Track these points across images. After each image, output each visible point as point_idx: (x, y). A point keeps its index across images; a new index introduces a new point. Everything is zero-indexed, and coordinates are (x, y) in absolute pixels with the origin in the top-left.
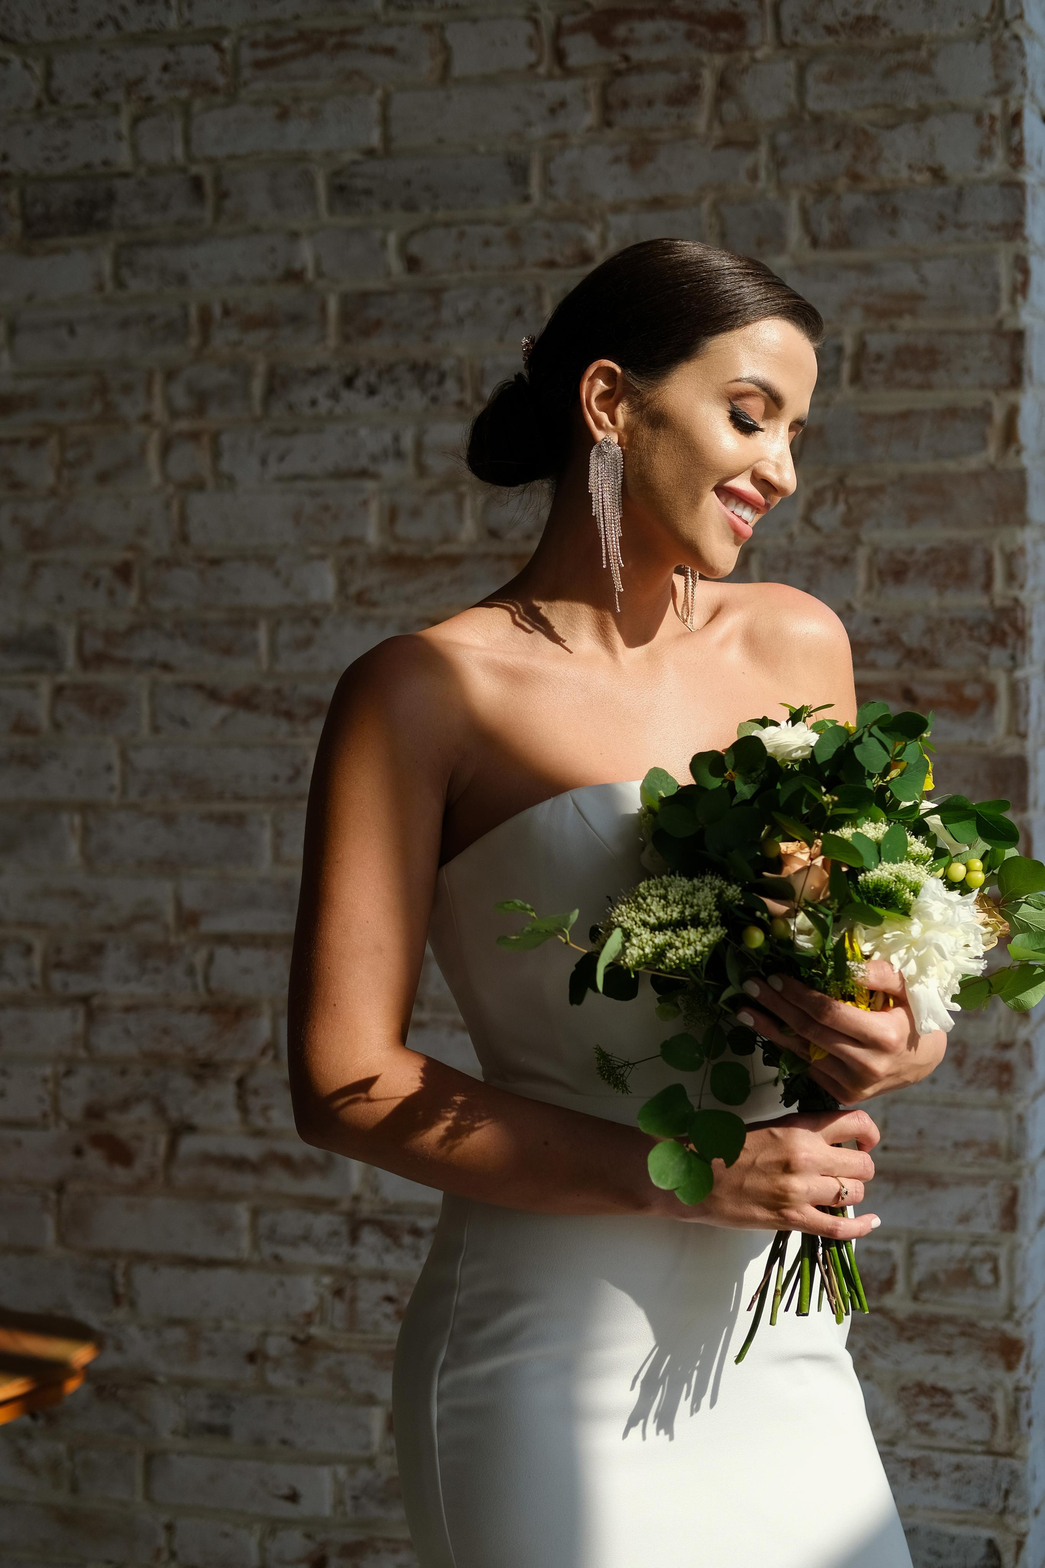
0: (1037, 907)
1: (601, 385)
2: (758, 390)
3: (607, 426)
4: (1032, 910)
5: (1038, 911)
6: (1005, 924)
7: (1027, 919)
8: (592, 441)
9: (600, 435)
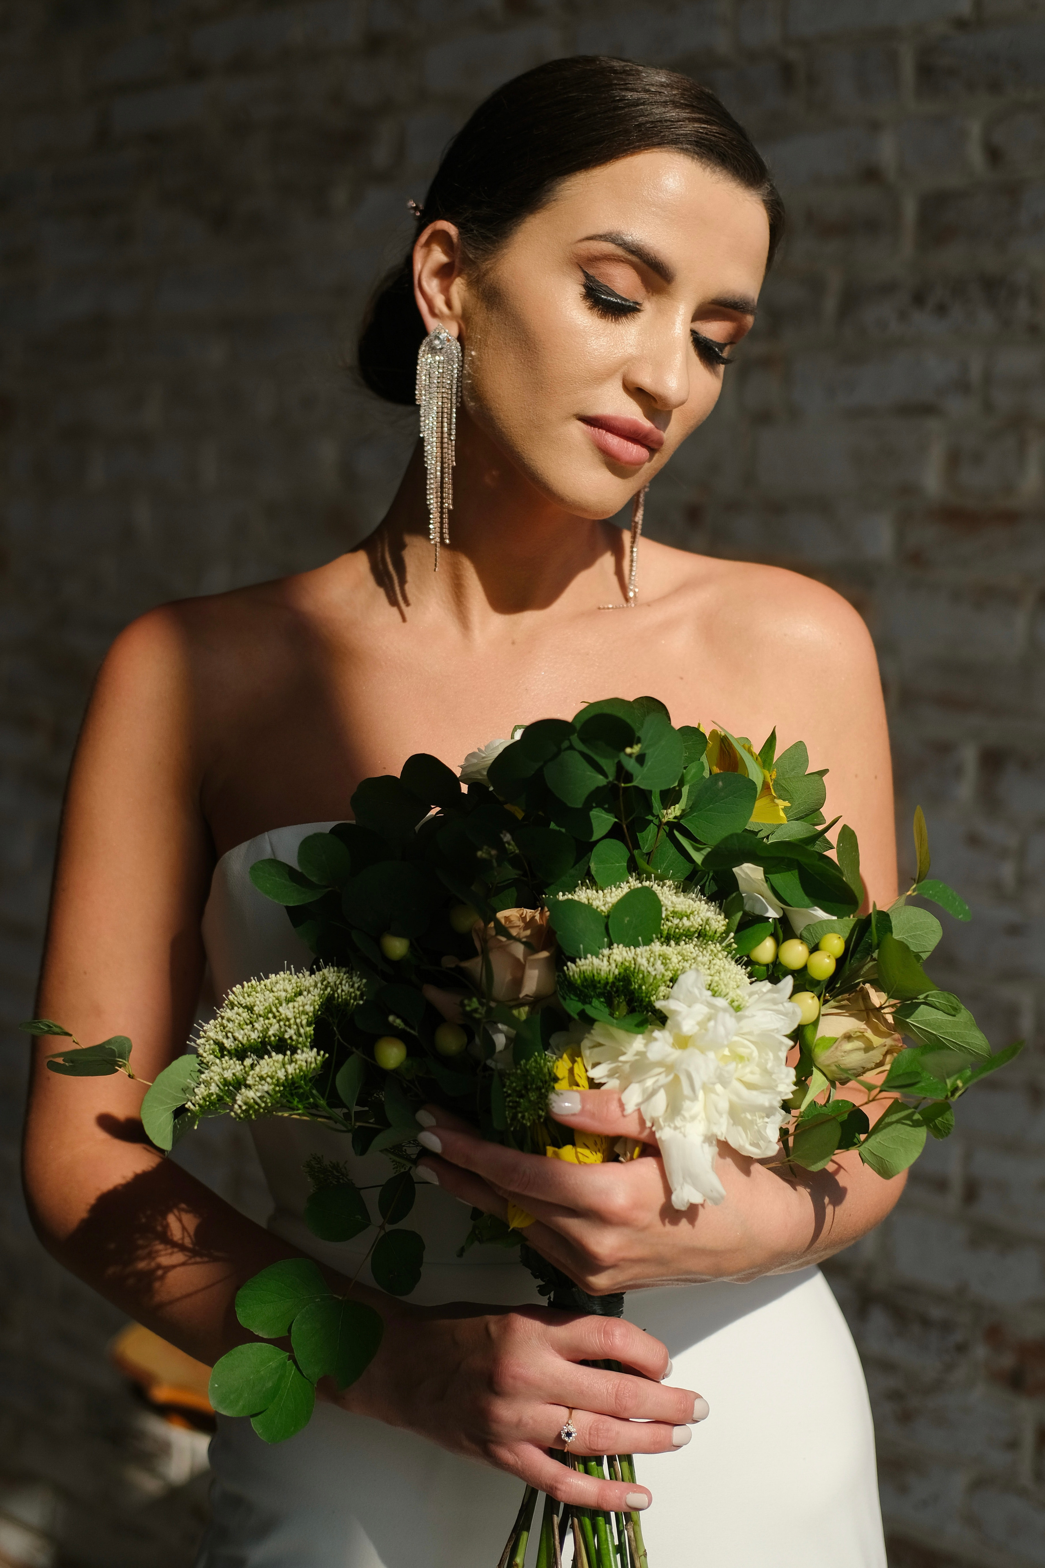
0: (946, 1011)
1: (439, 256)
2: (620, 252)
3: (441, 312)
4: (939, 1016)
5: (950, 1018)
6: (894, 1036)
7: (933, 1029)
8: (421, 332)
9: (432, 323)
